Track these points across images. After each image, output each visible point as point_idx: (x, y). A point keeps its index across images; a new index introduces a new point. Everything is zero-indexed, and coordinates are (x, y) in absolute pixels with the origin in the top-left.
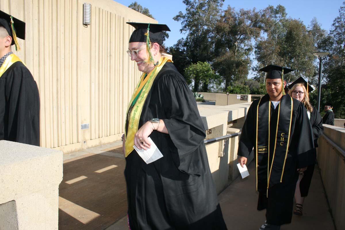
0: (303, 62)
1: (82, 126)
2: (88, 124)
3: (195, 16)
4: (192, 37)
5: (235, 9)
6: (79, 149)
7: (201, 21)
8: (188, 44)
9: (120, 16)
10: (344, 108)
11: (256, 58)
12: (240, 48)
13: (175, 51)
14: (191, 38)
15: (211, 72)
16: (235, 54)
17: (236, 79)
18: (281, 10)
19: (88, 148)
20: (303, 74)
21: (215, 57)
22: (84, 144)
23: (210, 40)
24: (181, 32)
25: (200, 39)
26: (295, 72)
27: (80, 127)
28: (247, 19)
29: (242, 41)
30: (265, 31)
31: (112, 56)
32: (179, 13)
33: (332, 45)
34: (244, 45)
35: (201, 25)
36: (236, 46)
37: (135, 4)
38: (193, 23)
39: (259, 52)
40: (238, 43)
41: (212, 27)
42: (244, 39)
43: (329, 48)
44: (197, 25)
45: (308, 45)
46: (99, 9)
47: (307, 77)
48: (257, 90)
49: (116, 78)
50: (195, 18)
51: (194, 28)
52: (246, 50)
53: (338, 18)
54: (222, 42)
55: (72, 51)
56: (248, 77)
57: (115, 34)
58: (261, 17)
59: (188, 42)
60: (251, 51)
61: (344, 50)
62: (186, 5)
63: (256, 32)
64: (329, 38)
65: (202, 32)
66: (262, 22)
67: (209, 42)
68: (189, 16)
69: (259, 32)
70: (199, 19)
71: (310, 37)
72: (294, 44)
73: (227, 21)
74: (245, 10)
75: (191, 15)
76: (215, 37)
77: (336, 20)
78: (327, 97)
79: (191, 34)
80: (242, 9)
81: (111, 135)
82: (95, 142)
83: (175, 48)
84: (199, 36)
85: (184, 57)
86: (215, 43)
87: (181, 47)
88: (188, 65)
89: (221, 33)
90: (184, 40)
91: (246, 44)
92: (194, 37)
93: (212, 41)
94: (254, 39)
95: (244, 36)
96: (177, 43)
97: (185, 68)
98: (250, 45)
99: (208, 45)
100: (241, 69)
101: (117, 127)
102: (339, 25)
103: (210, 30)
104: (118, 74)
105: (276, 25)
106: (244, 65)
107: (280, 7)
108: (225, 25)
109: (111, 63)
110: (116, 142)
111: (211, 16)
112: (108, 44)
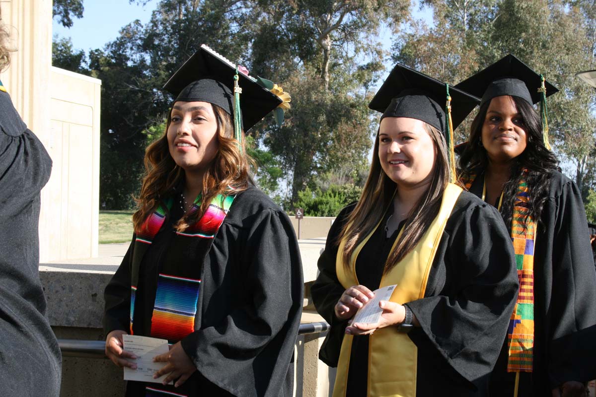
4: (171, 17)
8: (156, 42)
12: (342, 57)
13: (109, 64)
14: (166, 20)
16: (323, 77)
17: (329, 167)
23: (234, 27)
25: (200, 24)
29: (349, 33)
30: (427, 2)
34: (354, 49)
36: (326, 51)
40: (334, 41)
42: (356, 25)
52: (362, 66)
54: (279, 37)
59: (157, 35)
67: (233, 35)
69: (405, 4)
72: (523, 42)
76: (254, 19)
79: (168, 7)
83: (109, 56)
84: (196, 12)
85: (143, 89)
86: (253, 40)
87: (133, 52)
88: (160, 115)
89: (276, 6)
90: (142, 27)
91: (360, 43)
92: (177, 18)
93: (243, 33)
94: (389, 28)
95: (355, 18)
96: (118, 39)
97: (148, 128)
98: (375, 51)
99: (231, 45)
100: (344, 131)
106: (355, 116)
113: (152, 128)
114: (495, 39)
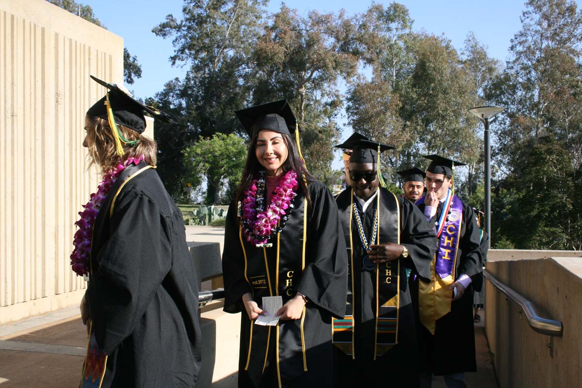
0: (453, 130)
3: (205, 26)
4: (199, 75)
5: (297, 13)
7: (219, 38)
8: (190, 92)
9: (35, 25)
10: (546, 228)
11: (349, 124)
12: (313, 100)
13: (158, 107)
14: (196, 77)
16: (300, 113)
23: (241, 81)
24: (174, 63)
25: (218, 79)
28: (326, 33)
29: (317, 84)
30: (368, 63)
32: (167, 19)
33: (514, 92)
34: (320, 94)
35: (218, 47)
36: (302, 96)
38: (200, 41)
39: (357, 108)
40: (308, 89)
41: (247, 54)
42: (322, 79)
43: (508, 98)
44: (209, 47)
45: (462, 92)
49: (28, 167)
50: (205, 31)
51: (203, 55)
52: (326, 104)
53: (522, 35)
54: (270, 87)
56: (332, 166)
57: (24, 66)
58: (358, 29)
59: (190, 88)
60: (338, 108)
61: (539, 103)
63: (347, 64)
64: (507, 78)
65: (223, 63)
66: (361, 41)
67: (240, 86)
68: (192, 25)
69: (354, 64)
70: (214, 32)
71: (466, 74)
72: (433, 90)
73: (281, 38)
74: (322, 12)
75: (197, 24)
76: (253, 75)
77: (516, 38)
78: (510, 206)
79: (197, 69)
80: (314, 12)
81: (16, 302)
83: (158, 102)
84: (216, 72)
85: (181, 123)
86: (253, 90)
87: (173, 99)
88: (192, 141)
89: (268, 67)
90: (180, 82)
91: (325, 90)
92: (203, 76)
93: (247, 85)
94: (344, 80)
95: (321, 74)
96: (164, 90)
97: (185, 149)
98: (335, 95)
99: (239, 93)
100: (315, 149)
101: (31, 284)
102: (525, 49)
103: (240, 60)
104: (33, 158)
105: (391, 47)
106: (322, 139)
107: (395, 7)
108: (276, 46)
109: (15, 133)
110: (29, 319)
111: (243, 27)
112: (7, 87)
113: (187, 149)
114: (414, 86)
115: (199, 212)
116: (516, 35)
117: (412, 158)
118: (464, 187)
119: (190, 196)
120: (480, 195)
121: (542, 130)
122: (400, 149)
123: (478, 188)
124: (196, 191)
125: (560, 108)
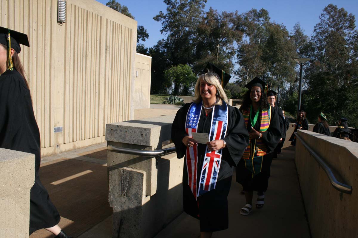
0: (284, 67)
1: (55, 129)
2: (62, 128)
3: (176, 16)
4: (173, 38)
5: (217, 11)
6: (51, 153)
7: (182, 22)
8: (168, 46)
9: (97, 15)
11: (238, 63)
12: (222, 51)
13: (155, 52)
14: (172, 39)
15: (192, 74)
16: (217, 56)
18: (263, 14)
19: (61, 152)
20: (285, 79)
21: (197, 59)
22: (56, 148)
23: (191, 42)
24: (162, 33)
25: (181, 40)
26: (277, 77)
27: (53, 130)
28: (230, 21)
29: (224, 44)
30: (247, 35)
31: (88, 56)
32: (160, 13)
33: (314, 51)
34: (225, 49)
35: (182, 26)
36: (218, 49)
37: (113, 2)
38: (174, 23)
39: (242, 55)
40: (220, 46)
41: (194, 29)
42: (227, 42)
43: (311, 54)
44: (178, 26)
45: (289, 50)
46: (75, 6)
47: (289, 82)
48: (238, 94)
50: (176, 19)
51: (175, 29)
52: (229, 53)
53: (319, 24)
54: (204, 44)
55: (45, 50)
57: (92, 34)
58: (244, 20)
59: (169, 44)
60: (233, 55)
61: (324, 56)
62: (167, 5)
63: (238, 36)
64: (311, 44)
65: (183, 33)
67: (191, 44)
68: (170, 16)
69: (241, 36)
70: (180, 19)
71: (291, 42)
72: (276, 48)
73: (209, 23)
74: (228, 12)
75: (173, 16)
76: (197, 39)
77: (317, 26)
78: (308, 103)
79: (172, 35)
80: (225, 12)
81: (86, 138)
82: (69, 146)
83: (154, 49)
84: (180, 37)
85: (164, 59)
86: (196, 45)
87: (161, 48)
88: (168, 67)
89: (203, 36)
90: (164, 41)
91: (228, 47)
92: (175, 39)
93: (193, 43)
94: (236, 43)
96: (157, 44)
98: (232, 49)
99: (190, 47)
101: (93, 131)
102: (320, 31)
103: (191, 32)
104: (95, 75)
105: (259, 28)
106: (226, 69)
107: (263, 10)
108: (207, 27)
109: (87, 64)
110: (92, 146)
111: (193, 18)
112: (84, 43)
113: (166, 71)
114: (267, 47)
115: (170, 98)
116: (317, 25)
117: (265, 79)
118: (287, 93)
119: (167, 90)
120: (294, 97)
121: (325, 68)
122: (261, 74)
123: (294, 94)
124: (169, 89)
125: (334, 60)
